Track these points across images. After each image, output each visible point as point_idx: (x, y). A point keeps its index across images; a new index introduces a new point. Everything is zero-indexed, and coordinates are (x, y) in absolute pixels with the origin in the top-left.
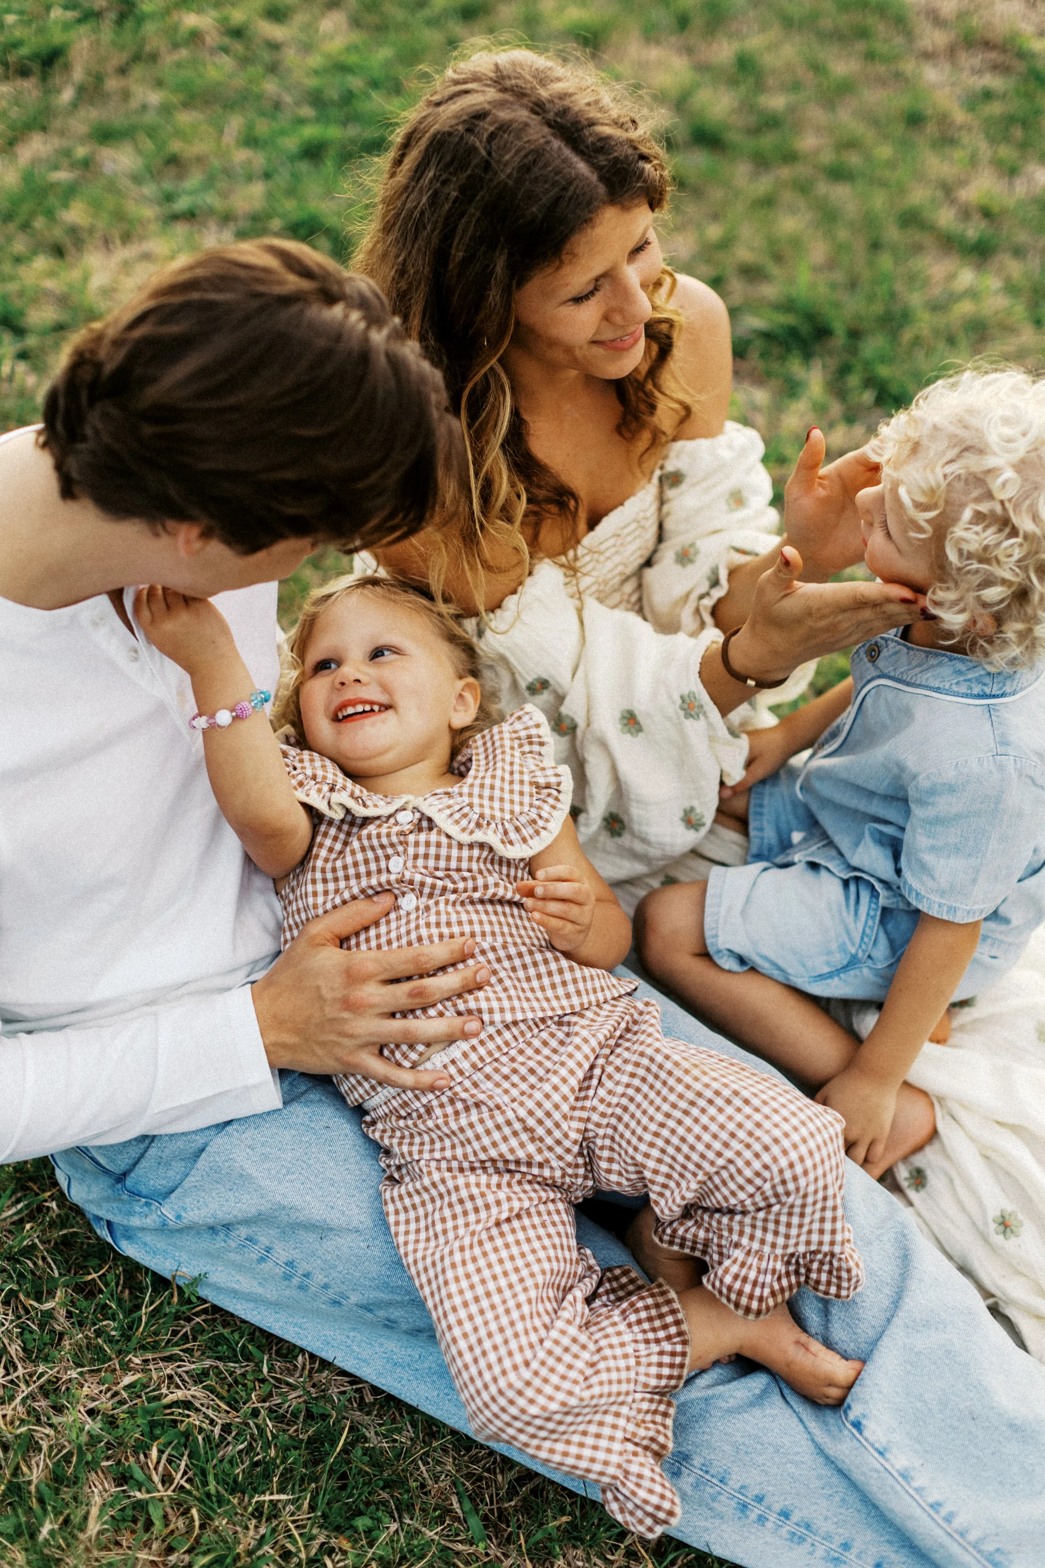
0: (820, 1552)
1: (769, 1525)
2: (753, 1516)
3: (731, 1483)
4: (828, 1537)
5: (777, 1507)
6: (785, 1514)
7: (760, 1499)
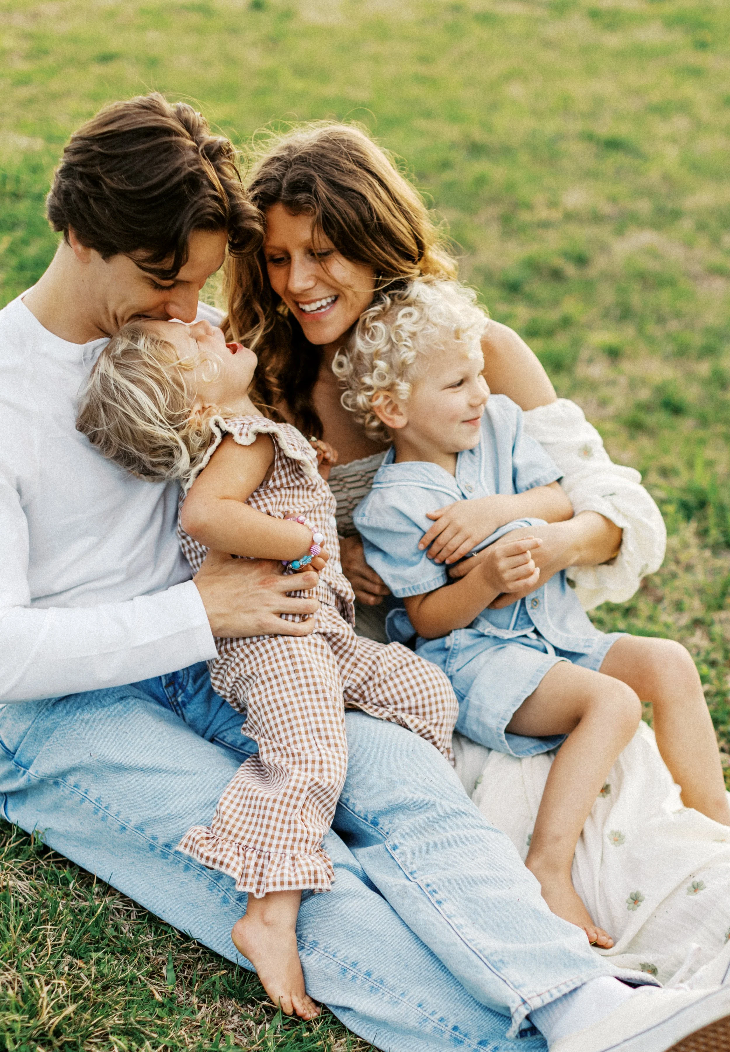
0: (386, 998)
1: (358, 982)
2: (350, 977)
3: (339, 955)
4: (393, 989)
5: (364, 970)
6: (369, 974)
7: (354, 965)
